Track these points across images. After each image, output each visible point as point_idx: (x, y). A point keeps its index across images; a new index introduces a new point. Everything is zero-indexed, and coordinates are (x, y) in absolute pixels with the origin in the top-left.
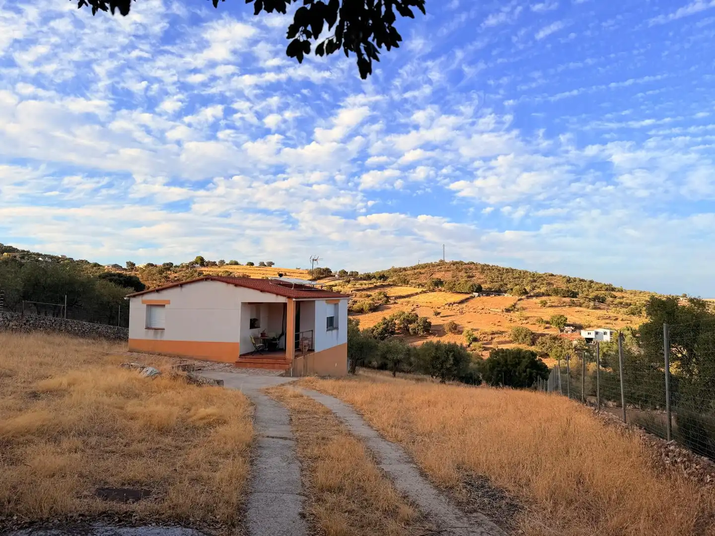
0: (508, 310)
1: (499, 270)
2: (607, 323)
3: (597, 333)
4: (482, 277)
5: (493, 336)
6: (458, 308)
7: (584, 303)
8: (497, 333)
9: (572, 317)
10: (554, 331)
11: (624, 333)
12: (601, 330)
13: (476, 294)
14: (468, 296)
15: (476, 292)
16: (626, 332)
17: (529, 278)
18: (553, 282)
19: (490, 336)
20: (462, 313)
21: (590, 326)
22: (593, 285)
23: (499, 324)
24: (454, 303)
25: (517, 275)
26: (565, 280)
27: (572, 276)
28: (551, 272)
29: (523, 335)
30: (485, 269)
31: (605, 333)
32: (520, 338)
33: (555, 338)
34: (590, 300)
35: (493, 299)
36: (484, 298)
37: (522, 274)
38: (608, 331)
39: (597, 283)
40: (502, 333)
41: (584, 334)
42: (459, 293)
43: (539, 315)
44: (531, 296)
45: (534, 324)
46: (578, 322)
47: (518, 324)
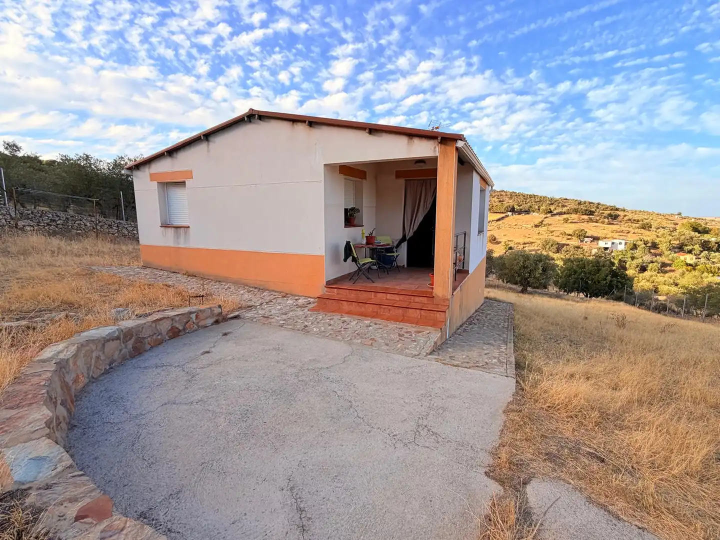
0: (536, 226)
1: (524, 196)
2: (620, 236)
3: (613, 243)
4: (510, 202)
5: (525, 246)
6: (496, 225)
7: (600, 219)
8: (528, 243)
9: (590, 231)
10: (575, 242)
11: (637, 243)
12: (617, 241)
13: (510, 214)
14: (503, 215)
15: (510, 212)
16: (639, 243)
17: (548, 202)
18: (566, 204)
19: (522, 246)
20: (499, 228)
21: (605, 238)
22: (600, 206)
23: (529, 236)
24: (493, 221)
25: (538, 200)
26: (577, 203)
27: (583, 200)
28: (565, 197)
29: (550, 244)
30: (512, 195)
31: (620, 243)
32: (548, 247)
33: (578, 247)
34: (605, 218)
35: (523, 217)
36: (516, 216)
37: (542, 199)
38: (623, 242)
39: (603, 205)
40: (532, 243)
41: (602, 244)
42: (496, 212)
43: (562, 229)
44: (555, 215)
45: (558, 236)
46: (595, 235)
47: (545, 236)
